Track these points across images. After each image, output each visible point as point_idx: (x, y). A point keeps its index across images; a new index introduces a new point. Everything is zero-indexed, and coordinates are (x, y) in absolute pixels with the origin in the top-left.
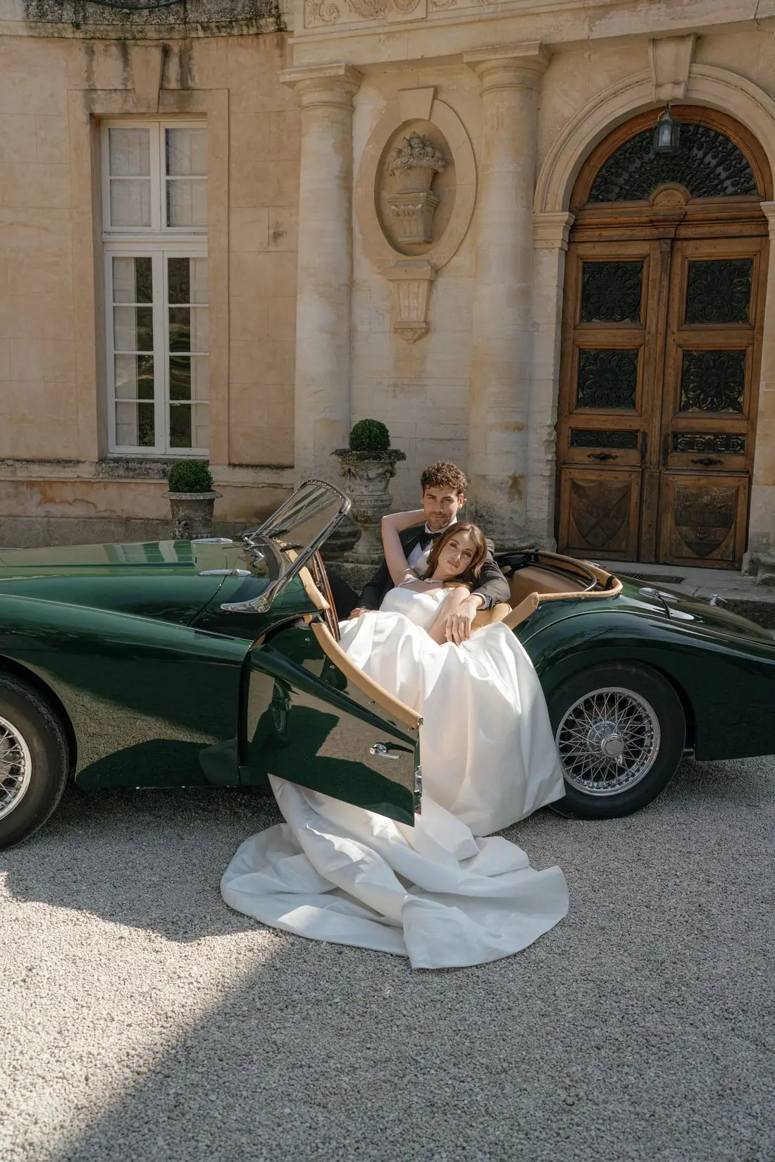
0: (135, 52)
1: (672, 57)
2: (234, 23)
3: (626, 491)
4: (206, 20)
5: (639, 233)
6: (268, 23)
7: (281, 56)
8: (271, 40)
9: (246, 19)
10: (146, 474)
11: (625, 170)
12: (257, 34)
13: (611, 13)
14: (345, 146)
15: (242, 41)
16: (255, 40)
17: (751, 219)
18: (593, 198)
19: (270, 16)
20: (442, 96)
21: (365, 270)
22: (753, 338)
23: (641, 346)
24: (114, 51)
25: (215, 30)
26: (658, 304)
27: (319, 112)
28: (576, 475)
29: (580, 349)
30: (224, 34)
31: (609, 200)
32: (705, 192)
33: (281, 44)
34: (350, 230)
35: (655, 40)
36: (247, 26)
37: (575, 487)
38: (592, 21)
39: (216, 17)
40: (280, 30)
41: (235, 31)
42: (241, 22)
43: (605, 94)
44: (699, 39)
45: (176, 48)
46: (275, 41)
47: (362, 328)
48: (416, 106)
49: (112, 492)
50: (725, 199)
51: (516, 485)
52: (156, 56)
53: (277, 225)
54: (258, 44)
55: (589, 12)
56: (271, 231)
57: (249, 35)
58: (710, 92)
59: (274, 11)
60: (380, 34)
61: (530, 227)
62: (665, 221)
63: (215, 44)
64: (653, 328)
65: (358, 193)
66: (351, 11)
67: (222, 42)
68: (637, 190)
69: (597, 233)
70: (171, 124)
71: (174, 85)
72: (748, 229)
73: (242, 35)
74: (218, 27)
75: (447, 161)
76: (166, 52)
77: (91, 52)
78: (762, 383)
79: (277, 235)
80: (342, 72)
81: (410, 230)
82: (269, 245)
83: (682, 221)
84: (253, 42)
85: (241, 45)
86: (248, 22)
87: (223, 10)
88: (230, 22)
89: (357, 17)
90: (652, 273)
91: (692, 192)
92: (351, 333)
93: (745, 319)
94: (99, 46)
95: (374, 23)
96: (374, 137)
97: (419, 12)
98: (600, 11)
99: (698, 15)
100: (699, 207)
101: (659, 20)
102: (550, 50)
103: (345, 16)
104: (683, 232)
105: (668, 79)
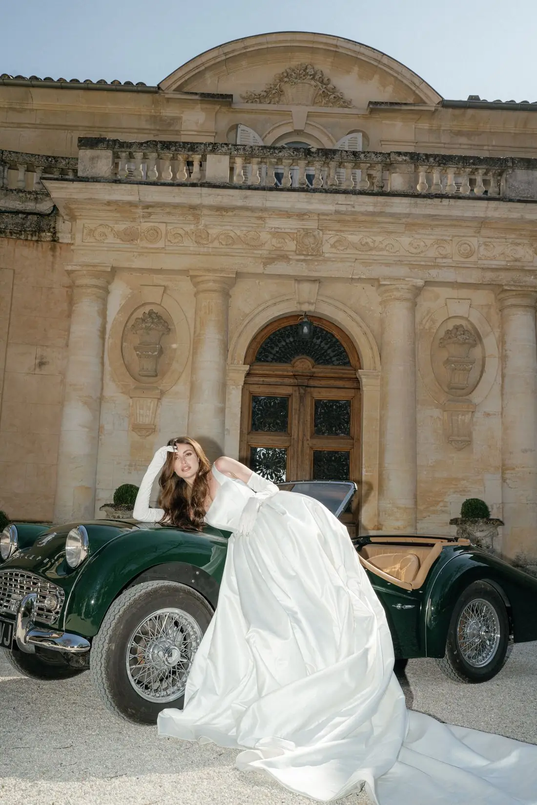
1: (308, 290)
2: (23, 232)
4: (4, 227)
5: (287, 381)
6: (47, 236)
7: (53, 256)
8: (46, 246)
9: (32, 231)
11: (277, 346)
12: (37, 241)
13: (276, 262)
14: (103, 313)
15: (27, 243)
16: (35, 244)
17: (350, 379)
18: (258, 359)
19: (49, 232)
20: (168, 292)
21: (111, 390)
22: (353, 445)
23: (289, 447)
25: (8, 234)
26: (299, 422)
29: (251, 447)
30: (15, 237)
31: (267, 361)
32: (322, 362)
33: (53, 249)
34: (103, 364)
35: (298, 280)
36: (32, 235)
38: (265, 264)
39: (10, 227)
40: (54, 241)
41: (23, 237)
42: (28, 232)
43: (270, 303)
44: (320, 283)
46: (50, 247)
47: (108, 427)
48: (152, 295)
50: (334, 367)
53: (42, 357)
54: (37, 246)
55: (263, 260)
56: (37, 361)
57: (32, 240)
58: (327, 310)
59: (52, 230)
60: (134, 252)
61: (224, 372)
62: (301, 376)
63: (7, 242)
64: (296, 437)
65: (109, 342)
66: (115, 237)
67: (12, 242)
68: (284, 357)
69: (262, 379)
72: (348, 384)
73: (26, 240)
74: (11, 233)
75: (170, 328)
78: (364, 470)
79: (41, 364)
80: (109, 270)
81: (147, 367)
82: (35, 369)
83: (312, 377)
84: (34, 245)
85: (26, 246)
86: (33, 233)
87: (17, 224)
88: (21, 231)
89: (118, 241)
90: (294, 404)
91: (315, 361)
92: (100, 429)
93: (347, 433)
95: (129, 246)
96: (123, 309)
97: (160, 244)
98: (270, 260)
99: (323, 271)
100: (320, 370)
101: (302, 270)
102: (239, 275)
103: (111, 239)
104: (312, 383)
105: (305, 301)
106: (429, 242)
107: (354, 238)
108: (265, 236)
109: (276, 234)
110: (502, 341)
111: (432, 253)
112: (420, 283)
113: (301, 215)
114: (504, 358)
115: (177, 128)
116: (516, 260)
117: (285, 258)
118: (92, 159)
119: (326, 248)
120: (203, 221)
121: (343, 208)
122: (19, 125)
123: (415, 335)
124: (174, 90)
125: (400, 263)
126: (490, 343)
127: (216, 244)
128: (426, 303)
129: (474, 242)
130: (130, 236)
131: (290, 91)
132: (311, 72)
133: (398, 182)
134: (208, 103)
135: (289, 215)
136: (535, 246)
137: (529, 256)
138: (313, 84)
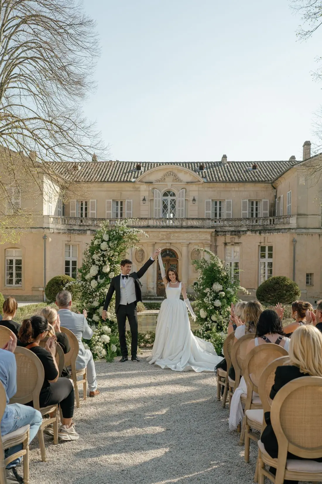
1: (168, 245)
20: (143, 246)
28: (159, 287)
32: (172, 257)
35: (166, 243)
44: (171, 243)
50: (174, 258)
51: (153, 288)
58: (172, 248)
62: (168, 260)
65: (133, 255)
68: (165, 256)
72: (176, 261)
75: (144, 252)
81: (140, 260)
83: (170, 260)
90: (166, 265)
97: (141, 238)
98: (161, 240)
100: (171, 259)
101: (167, 242)
102: (156, 243)
105: (168, 246)
106: (190, 235)
107: (176, 235)
108: (160, 235)
109: (162, 235)
111: (191, 237)
112: (188, 243)
113: (166, 231)
115: (139, 190)
117: (164, 239)
119: (171, 237)
121: (174, 231)
122: (101, 191)
123: (188, 252)
124: (139, 181)
125: (185, 239)
127: (151, 237)
128: (190, 246)
129: (198, 235)
131: (167, 179)
132: (172, 174)
133: (184, 224)
134: (147, 184)
135: (164, 232)
136: (210, 235)
137: (209, 237)
138: (172, 177)
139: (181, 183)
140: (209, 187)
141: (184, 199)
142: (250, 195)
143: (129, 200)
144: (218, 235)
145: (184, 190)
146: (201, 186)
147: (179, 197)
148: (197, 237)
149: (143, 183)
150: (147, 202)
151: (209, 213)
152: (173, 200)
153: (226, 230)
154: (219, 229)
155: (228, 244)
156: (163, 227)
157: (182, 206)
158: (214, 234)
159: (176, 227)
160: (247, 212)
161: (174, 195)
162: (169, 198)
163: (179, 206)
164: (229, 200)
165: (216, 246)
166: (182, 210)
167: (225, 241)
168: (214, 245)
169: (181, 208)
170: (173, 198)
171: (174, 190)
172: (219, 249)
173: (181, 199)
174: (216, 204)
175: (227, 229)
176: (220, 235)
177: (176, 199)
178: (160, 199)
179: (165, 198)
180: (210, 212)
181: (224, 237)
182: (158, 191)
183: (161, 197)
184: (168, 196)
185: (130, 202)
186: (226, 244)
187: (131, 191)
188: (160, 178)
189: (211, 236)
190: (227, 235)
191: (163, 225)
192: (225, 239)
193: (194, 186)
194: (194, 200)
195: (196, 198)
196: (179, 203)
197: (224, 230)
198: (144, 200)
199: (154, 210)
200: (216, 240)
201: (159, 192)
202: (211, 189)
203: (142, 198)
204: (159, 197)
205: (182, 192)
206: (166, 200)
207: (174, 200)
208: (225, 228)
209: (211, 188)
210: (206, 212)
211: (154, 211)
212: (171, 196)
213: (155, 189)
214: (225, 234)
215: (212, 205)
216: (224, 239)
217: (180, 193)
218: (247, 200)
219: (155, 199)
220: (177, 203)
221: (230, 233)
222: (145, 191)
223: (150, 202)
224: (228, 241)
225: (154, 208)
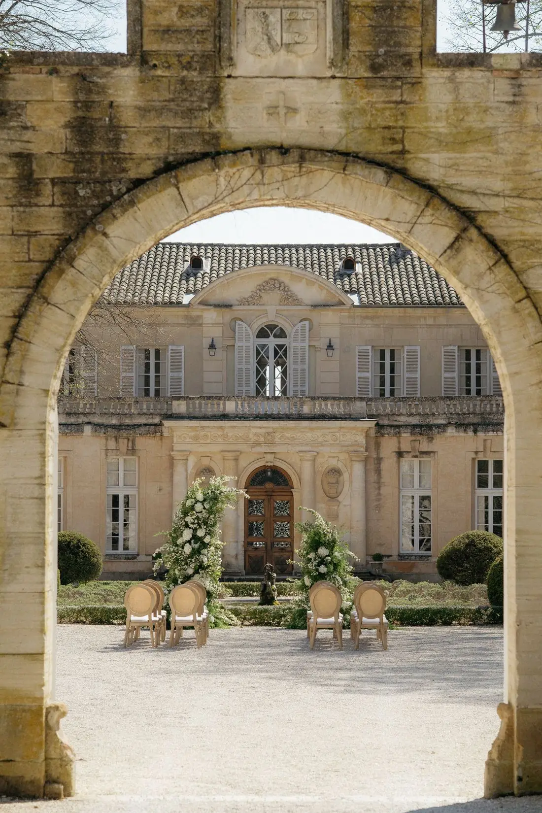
0: (120, 440)
1: (269, 457)
2: (149, 433)
3: (262, 557)
4: (141, 433)
5: (263, 494)
6: (158, 434)
7: (162, 442)
8: (158, 438)
10: (120, 559)
11: (258, 478)
12: (154, 436)
13: (256, 447)
14: (186, 471)
16: (154, 438)
17: (289, 492)
18: (252, 485)
20: (212, 459)
22: (291, 519)
23: (264, 521)
24: (113, 439)
25: (143, 435)
26: (268, 511)
27: (181, 462)
28: (249, 553)
31: (256, 485)
32: (277, 485)
33: (161, 439)
35: (265, 453)
36: (152, 434)
37: (249, 556)
39: (144, 432)
40: (161, 436)
41: (148, 435)
43: (255, 463)
44: (275, 453)
45: (131, 439)
48: (206, 462)
49: (109, 564)
50: (282, 487)
51: (236, 556)
52: (126, 441)
53: (160, 487)
55: (251, 446)
56: (159, 489)
58: (278, 464)
59: (161, 432)
60: (198, 445)
62: (269, 491)
64: (267, 517)
65: (189, 481)
66: (190, 438)
67: (145, 437)
68: (261, 483)
69: (252, 493)
70: (125, 457)
71: (130, 448)
72: (289, 494)
73: (151, 436)
75: (215, 474)
76: (128, 440)
77: (107, 440)
78: (294, 530)
80: (189, 453)
82: (158, 492)
83: (273, 491)
85: (149, 438)
87: (146, 430)
89: (191, 440)
90: (266, 503)
91: (274, 485)
94: (109, 438)
96: (194, 468)
97: (208, 441)
98: (254, 446)
99: (275, 450)
100: (277, 488)
101: (268, 450)
102: (241, 453)
103: (188, 440)
104: (274, 494)
105: (269, 461)
106: (320, 435)
107: (288, 435)
108: (251, 436)
109: (255, 434)
110: (350, 475)
111: (320, 440)
112: (315, 454)
113: (265, 427)
114: (351, 482)
115: (201, 322)
116: (356, 441)
117: (260, 445)
118: (178, 405)
119: (277, 440)
120: (226, 431)
121: (282, 425)
123: (314, 472)
124: (199, 303)
125: (307, 445)
126: (346, 476)
127: (231, 440)
128: (319, 460)
129: (338, 434)
130: (196, 438)
131: (266, 297)
132: (277, 285)
133: (306, 410)
134: (218, 309)
135: (260, 428)
136: (364, 434)
137: (361, 439)
138: (278, 292)
139: (300, 307)
140: (367, 317)
141: (306, 345)
142: (462, 335)
143: (174, 348)
144: (383, 435)
145: (307, 323)
146: (347, 314)
147: (296, 340)
148: (335, 441)
149: (209, 307)
150: (220, 353)
151: (368, 378)
152: (281, 347)
153: (400, 423)
154: (385, 422)
155: (405, 454)
156: (258, 417)
157: (303, 362)
158: (373, 433)
159: (288, 417)
160: (456, 375)
161: (282, 334)
162: (272, 342)
163: (295, 363)
164: (413, 348)
165: (379, 460)
166: (303, 370)
167: (399, 448)
168: (375, 456)
169: (299, 367)
170: (280, 341)
171: (282, 323)
172: (384, 466)
173: (299, 345)
174: (382, 357)
175: (403, 420)
176: (388, 434)
177: (287, 344)
178: (251, 344)
179: (263, 341)
180: (369, 375)
181: (395, 439)
182: (244, 325)
183: (252, 340)
184: (268, 336)
185: (178, 352)
186: (400, 454)
187: (179, 325)
188: (250, 294)
189: (367, 436)
190: (404, 435)
191: (257, 413)
192: (399, 443)
193: (330, 313)
194: (330, 347)
195: (336, 343)
196: (295, 354)
197: (396, 423)
198: (212, 346)
199: (236, 369)
200: (378, 445)
201: (249, 329)
202: (368, 322)
203: (207, 342)
204: (247, 341)
205: (303, 329)
206: (263, 346)
207: (284, 345)
208: (398, 418)
209: (372, 318)
210: (358, 375)
211: (236, 373)
212: (275, 336)
213: (238, 322)
214: (399, 433)
215: (373, 360)
216: (397, 445)
217: (297, 331)
218: (454, 346)
219: (238, 344)
220: (290, 354)
221: (409, 431)
222: (216, 324)
223: (225, 353)
224: (405, 447)
225: (237, 366)
